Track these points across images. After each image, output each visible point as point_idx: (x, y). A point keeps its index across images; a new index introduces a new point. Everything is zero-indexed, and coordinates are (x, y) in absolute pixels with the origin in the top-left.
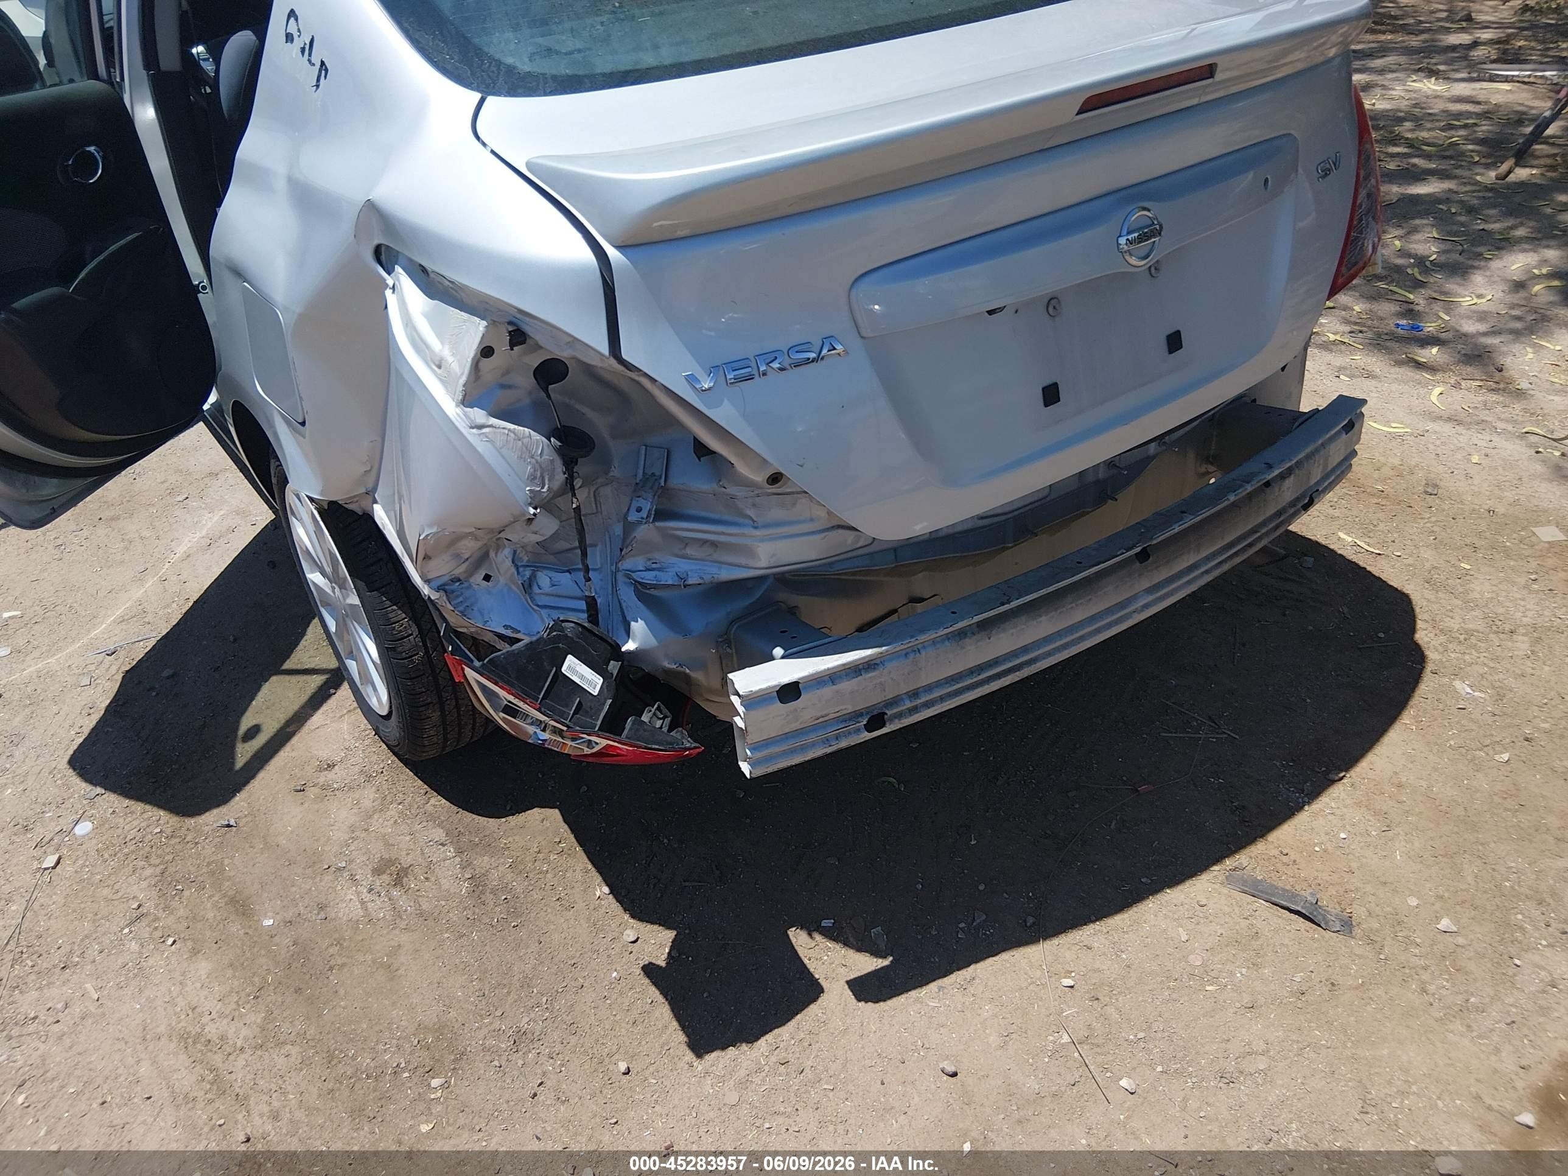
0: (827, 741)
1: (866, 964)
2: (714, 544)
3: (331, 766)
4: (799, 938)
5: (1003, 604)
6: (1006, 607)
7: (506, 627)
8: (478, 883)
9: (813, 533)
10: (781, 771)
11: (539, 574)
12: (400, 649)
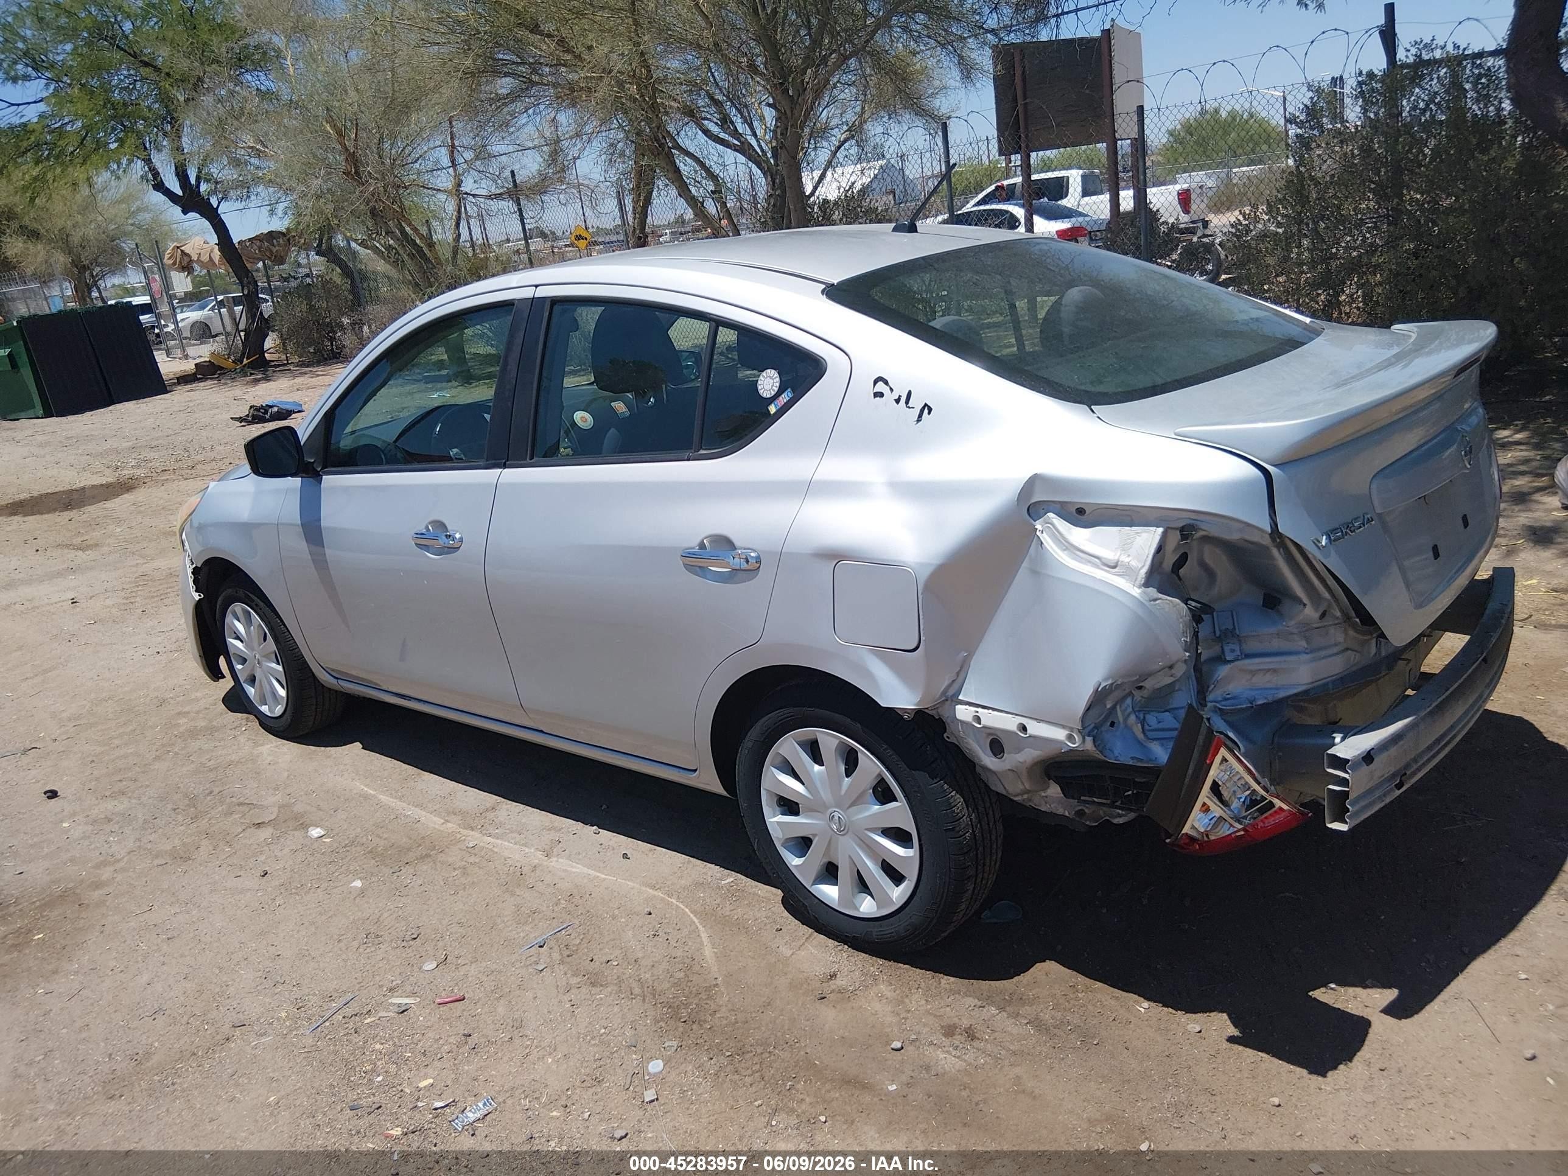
0: (1379, 799)
1: (1391, 994)
2: (1275, 671)
3: (833, 976)
4: (1319, 994)
5: (1447, 691)
6: (1449, 692)
7: (1133, 758)
8: (1037, 1023)
9: (1337, 654)
10: (1363, 821)
11: (1147, 716)
12: (958, 829)
